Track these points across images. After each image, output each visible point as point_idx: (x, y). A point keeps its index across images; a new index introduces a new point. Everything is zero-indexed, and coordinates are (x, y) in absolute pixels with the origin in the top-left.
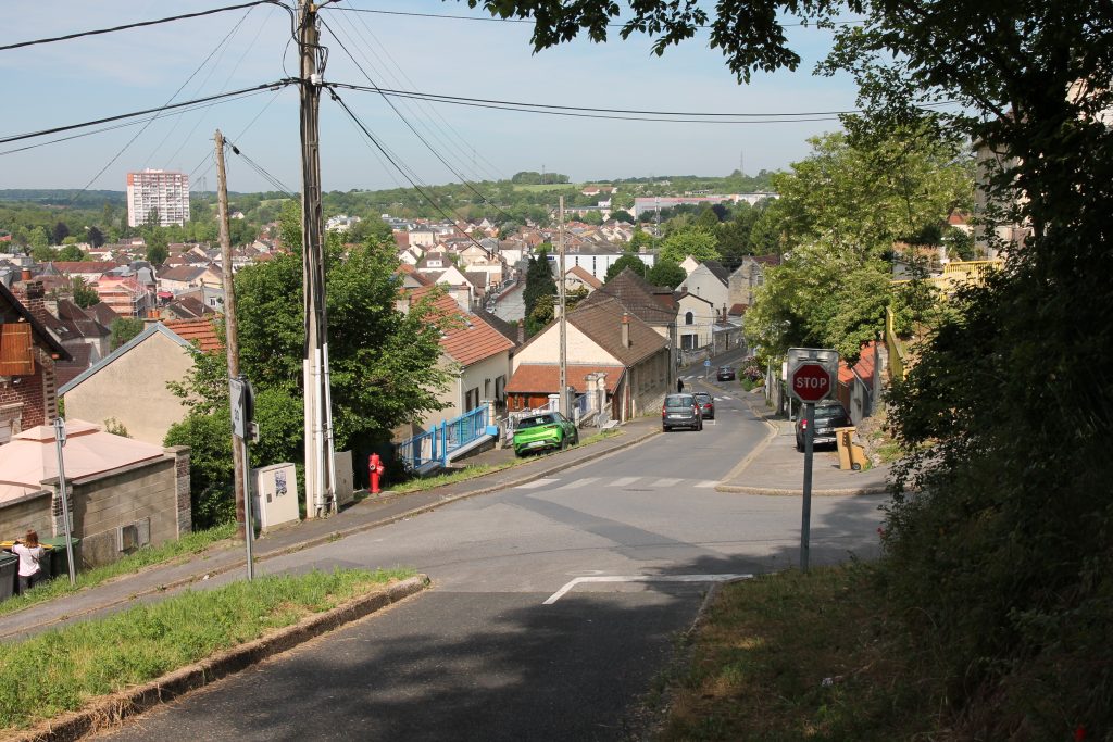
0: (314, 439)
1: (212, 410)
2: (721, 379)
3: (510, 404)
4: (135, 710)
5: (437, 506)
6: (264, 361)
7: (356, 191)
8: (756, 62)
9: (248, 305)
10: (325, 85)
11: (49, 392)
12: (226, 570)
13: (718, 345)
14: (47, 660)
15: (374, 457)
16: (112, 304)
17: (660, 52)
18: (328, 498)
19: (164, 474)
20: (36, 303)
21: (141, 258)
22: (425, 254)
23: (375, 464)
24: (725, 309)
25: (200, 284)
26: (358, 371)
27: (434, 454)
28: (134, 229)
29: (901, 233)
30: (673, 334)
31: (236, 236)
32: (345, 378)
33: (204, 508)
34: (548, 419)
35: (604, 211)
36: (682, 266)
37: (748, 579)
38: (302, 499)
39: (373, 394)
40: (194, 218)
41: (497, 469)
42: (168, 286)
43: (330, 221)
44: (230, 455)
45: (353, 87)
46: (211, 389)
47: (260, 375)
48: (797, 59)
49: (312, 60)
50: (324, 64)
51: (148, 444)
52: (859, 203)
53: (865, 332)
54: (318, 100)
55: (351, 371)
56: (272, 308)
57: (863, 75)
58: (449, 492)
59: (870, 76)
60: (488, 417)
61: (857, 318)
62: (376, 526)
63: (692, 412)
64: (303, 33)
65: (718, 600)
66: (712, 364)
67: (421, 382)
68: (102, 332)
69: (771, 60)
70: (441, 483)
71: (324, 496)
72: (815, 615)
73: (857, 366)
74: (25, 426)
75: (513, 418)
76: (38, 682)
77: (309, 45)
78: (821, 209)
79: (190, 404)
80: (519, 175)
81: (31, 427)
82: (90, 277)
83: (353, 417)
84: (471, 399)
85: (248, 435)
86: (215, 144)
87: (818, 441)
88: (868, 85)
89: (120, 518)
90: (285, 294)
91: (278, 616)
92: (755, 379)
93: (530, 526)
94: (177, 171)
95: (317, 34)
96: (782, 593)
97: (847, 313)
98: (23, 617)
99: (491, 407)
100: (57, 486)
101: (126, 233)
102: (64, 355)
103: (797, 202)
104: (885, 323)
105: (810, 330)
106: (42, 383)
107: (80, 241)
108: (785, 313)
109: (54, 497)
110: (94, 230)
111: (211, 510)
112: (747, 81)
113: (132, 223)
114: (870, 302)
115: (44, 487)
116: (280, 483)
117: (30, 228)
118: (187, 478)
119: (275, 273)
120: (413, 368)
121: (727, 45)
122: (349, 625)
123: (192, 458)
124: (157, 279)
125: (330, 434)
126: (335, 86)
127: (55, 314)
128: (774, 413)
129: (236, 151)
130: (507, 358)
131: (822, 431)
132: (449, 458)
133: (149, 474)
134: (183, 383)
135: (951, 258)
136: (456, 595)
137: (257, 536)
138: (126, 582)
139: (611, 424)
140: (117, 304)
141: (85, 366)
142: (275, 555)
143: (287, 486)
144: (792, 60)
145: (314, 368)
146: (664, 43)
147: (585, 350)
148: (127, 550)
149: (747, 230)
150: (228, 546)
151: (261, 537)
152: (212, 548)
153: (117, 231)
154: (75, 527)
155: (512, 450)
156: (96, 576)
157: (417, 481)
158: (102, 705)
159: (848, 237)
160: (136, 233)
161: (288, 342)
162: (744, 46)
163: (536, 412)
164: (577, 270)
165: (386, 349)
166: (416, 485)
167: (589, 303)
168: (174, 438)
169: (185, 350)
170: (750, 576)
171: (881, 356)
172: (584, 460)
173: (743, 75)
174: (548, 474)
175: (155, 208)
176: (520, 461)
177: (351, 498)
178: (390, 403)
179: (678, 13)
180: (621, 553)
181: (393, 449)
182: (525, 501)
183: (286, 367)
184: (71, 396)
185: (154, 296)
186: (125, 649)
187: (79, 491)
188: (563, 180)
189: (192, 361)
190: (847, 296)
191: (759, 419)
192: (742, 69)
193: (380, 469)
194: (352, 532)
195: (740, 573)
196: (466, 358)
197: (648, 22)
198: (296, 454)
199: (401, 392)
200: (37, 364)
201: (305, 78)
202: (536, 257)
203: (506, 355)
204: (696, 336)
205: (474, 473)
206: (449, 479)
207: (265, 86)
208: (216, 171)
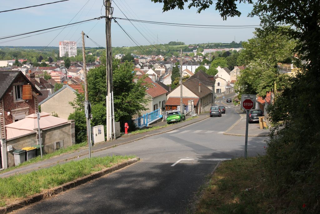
0: (109, 118)
1: (81, 110)
2: (227, 102)
3: (166, 108)
4: (55, 193)
5: (144, 138)
6: (96, 96)
7: (124, 47)
8: (228, 14)
9: (91, 80)
10: (113, 18)
11: (36, 104)
12: (84, 155)
13: (227, 92)
14: (32, 179)
15: (126, 124)
16: (55, 79)
17: (199, 12)
18: (113, 135)
19: (67, 128)
20: (33, 79)
21: (63, 66)
22: (143, 65)
23: (126, 125)
24: (229, 82)
25: (79, 73)
26: (123, 99)
27: (144, 123)
28: (61, 58)
29: (280, 60)
30: (214, 89)
31: (90, 60)
32: (119, 101)
33: (79, 137)
34: (177, 113)
35: (195, 53)
36: (217, 69)
37: (230, 160)
38: (106, 135)
39: (127, 105)
40: (78, 54)
41: (161, 127)
42: (70, 74)
43: (116, 56)
44: (86, 122)
45: (121, 19)
46: (81, 104)
47: (95, 100)
48: (240, 13)
49: (109, 11)
50: (112, 12)
51: (64, 119)
52: (268, 51)
53: (268, 89)
54: (111, 22)
55: (121, 99)
56: (98, 81)
57: (262, 17)
58: (148, 134)
59: (264, 17)
60: (160, 112)
61: (266, 85)
62: (126, 143)
63: (218, 112)
64: (107, 3)
65: (220, 166)
66: (225, 97)
67: (140, 102)
68: (52, 87)
69: (233, 14)
70: (145, 131)
71: (112, 135)
72: (246, 171)
73: (266, 99)
74: (30, 113)
75: (167, 112)
76: (29, 185)
77: (108, 7)
78: (256, 53)
79: (75, 108)
80: (171, 42)
81: (31, 114)
82: (49, 71)
83: (121, 113)
84: (155, 107)
85: (89, 117)
86: (82, 35)
87: (254, 120)
88: (263, 20)
89: (55, 140)
90: (102, 77)
91: (96, 168)
92: (237, 102)
93: (169, 144)
94: (73, 41)
95: (111, 3)
96: (238, 164)
97: (263, 84)
98: (28, 167)
99: (161, 110)
100: (38, 130)
101: (59, 59)
102: (40, 94)
103: (250, 51)
104: (274, 86)
105: (253, 88)
106: (34, 102)
107: (46, 61)
108: (246, 83)
109: (37, 134)
110: (50, 58)
111: (81, 138)
112: (226, 20)
113: (61, 56)
114: (269, 80)
115: (34, 131)
116: (99, 131)
117: (32, 57)
118: (74, 129)
119: (99, 71)
120: (138, 98)
121: (220, 9)
122: (116, 171)
123: (76, 123)
124: (67, 72)
125: (114, 117)
126: (116, 18)
127: (39, 82)
128: (242, 112)
129: (88, 37)
130: (166, 95)
131: (255, 117)
132: (148, 124)
133: (63, 127)
134: (73, 102)
135: (294, 67)
136: (146, 163)
137: (93, 146)
138: (56, 158)
139: (195, 115)
140: (56, 79)
141: (47, 96)
142: (98, 151)
143: (101, 131)
144: (239, 14)
145: (109, 98)
146: (200, 10)
147: (188, 93)
148: (57, 149)
149: (236, 58)
150: (85, 148)
151: (94, 146)
152: (80, 149)
153: (56, 58)
154: (43, 142)
155: (166, 122)
156: (48, 156)
157: (138, 131)
158: (46, 192)
159: (264, 61)
160: (62, 59)
161: (103, 91)
162: (225, 10)
163: (174, 111)
164: (187, 70)
165: (130, 93)
166: (138, 132)
167: (189, 80)
168: (71, 117)
169: (74, 93)
170: (230, 159)
171: (272, 96)
172: (186, 125)
173: (225, 18)
174: (176, 129)
175: (67, 52)
176: (168, 125)
177: (120, 135)
178: (131, 108)
179: (204, 1)
180: (195, 152)
181: (133, 121)
182: (169, 137)
183: (102, 98)
184: (43, 105)
185: (66, 77)
186: (53, 177)
187: (44, 132)
188: (183, 44)
189: (76, 96)
190: (263, 79)
191: (238, 114)
192: (224, 16)
193: (128, 127)
194: (119, 145)
195: (228, 158)
196: (154, 95)
197: (196, 4)
198: (104, 123)
199: (135, 105)
200: (33, 96)
201: (107, 16)
202: (175, 66)
203: (165, 94)
204: (221, 89)
205: (155, 128)
206: (148, 130)
207: (96, 19)
208: (82, 42)
